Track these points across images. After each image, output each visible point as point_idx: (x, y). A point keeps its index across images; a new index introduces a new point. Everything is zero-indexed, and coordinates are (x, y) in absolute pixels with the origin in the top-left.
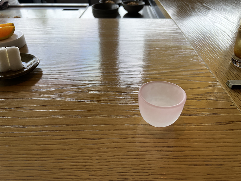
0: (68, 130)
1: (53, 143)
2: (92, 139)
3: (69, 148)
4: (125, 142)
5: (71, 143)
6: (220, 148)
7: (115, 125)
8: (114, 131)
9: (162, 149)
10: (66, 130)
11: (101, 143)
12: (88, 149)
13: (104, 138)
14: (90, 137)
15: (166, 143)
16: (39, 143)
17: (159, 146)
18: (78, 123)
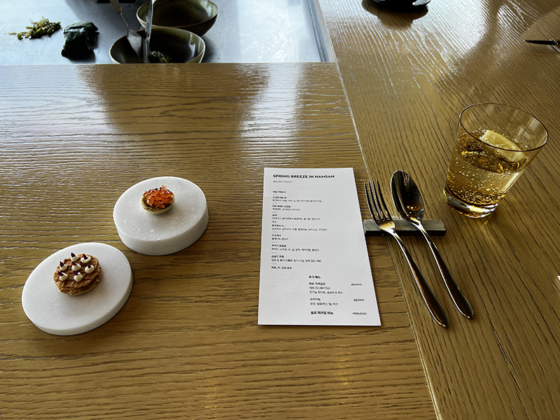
0: (147, 359)
1: (127, 384)
2: (184, 372)
3: (151, 390)
4: (231, 375)
5: (154, 382)
6: (363, 375)
7: (217, 345)
8: (215, 357)
9: (283, 383)
10: (144, 359)
11: (198, 378)
12: (179, 389)
13: (201, 371)
14: (181, 369)
15: (290, 371)
16: (106, 385)
17: (279, 377)
18: (162, 345)
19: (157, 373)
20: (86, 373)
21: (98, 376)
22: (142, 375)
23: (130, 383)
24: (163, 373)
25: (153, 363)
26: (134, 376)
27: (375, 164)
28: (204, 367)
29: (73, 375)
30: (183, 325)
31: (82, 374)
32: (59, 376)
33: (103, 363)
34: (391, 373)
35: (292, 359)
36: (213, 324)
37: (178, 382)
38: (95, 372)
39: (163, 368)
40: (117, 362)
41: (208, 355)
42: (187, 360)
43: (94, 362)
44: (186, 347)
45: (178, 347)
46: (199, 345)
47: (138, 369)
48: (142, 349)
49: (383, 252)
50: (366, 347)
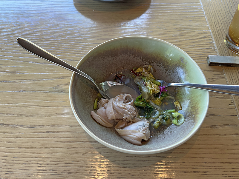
1: (60, 146)
3: (75, 152)
5: (77, 147)
16: (47, 146)
19: (79, 142)
20: (36, 137)
21: (43, 140)
22: (69, 142)
23: (62, 146)
24: (82, 142)
25: (76, 134)
26: (64, 142)
27: (213, 22)
29: (29, 138)
31: (34, 138)
32: (21, 138)
33: (46, 132)
34: (227, 154)
37: (91, 148)
38: (42, 137)
39: (82, 138)
40: (54, 132)
43: (41, 131)
47: (67, 138)
48: (70, 125)
49: (220, 76)
50: (211, 136)
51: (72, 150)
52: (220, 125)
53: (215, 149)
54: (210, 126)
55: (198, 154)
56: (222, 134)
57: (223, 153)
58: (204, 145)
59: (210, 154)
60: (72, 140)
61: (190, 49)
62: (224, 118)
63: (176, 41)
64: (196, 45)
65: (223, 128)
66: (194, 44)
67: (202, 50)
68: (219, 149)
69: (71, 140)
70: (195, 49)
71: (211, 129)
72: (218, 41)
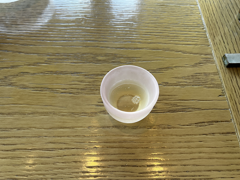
0: (19, 137)
2: (48, 150)
3: (20, 163)
5: (23, 156)
6: (193, 160)
7: (75, 128)
8: (73, 138)
9: (127, 163)
10: (17, 137)
11: (58, 155)
12: (42, 164)
13: (61, 149)
14: (45, 147)
15: (133, 154)
17: (124, 158)
18: (32, 126)
24: (31, 150)
25: (24, 140)
28: (64, 146)
30: (51, 111)
34: (216, 160)
35: (135, 144)
36: (73, 111)
37: (42, 157)
39: (31, 145)
41: (68, 136)
42: (50, 139)
44: (50, 129)
45: (45, 129)
46: (61, 128)
48: (17, 128)
49: (209, 60)
50: (195, 137)
51: (16, 160)
52: (207, 122)
53: (201, 153)
54: (195, 124)
55: (179, 160)
56: (210, 134)
57: (211, 158)
58: (186, 149)
59: (194, 160)
60: (18, 148)
61: (173, 28)
62: (212, 112)
63: (157, 19)
64: (181, 23)
65: (212, 125)
66: (179, 22)
67: (189, 29)
68: (205, 153)
69: (16, 148)
70: (179, 28)
71: (196, 128)
72: (207, 18)
